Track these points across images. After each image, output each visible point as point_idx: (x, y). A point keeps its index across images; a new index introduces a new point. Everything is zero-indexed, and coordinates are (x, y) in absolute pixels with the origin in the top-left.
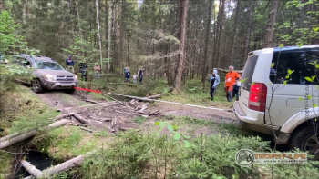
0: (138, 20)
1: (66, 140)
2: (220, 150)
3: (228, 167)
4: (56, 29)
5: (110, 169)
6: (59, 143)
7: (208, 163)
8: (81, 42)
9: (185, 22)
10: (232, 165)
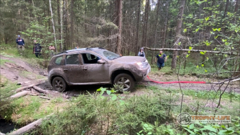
0: (85, 9)
1: (27, 107)
2: (146, 105)
3: (152, 116)
4: (13, 15)
5: (65, 127)
6: (21, 110)
7: (138, 115)
8: (37, 26)
9: (121, 12)
10: (154, 115)
